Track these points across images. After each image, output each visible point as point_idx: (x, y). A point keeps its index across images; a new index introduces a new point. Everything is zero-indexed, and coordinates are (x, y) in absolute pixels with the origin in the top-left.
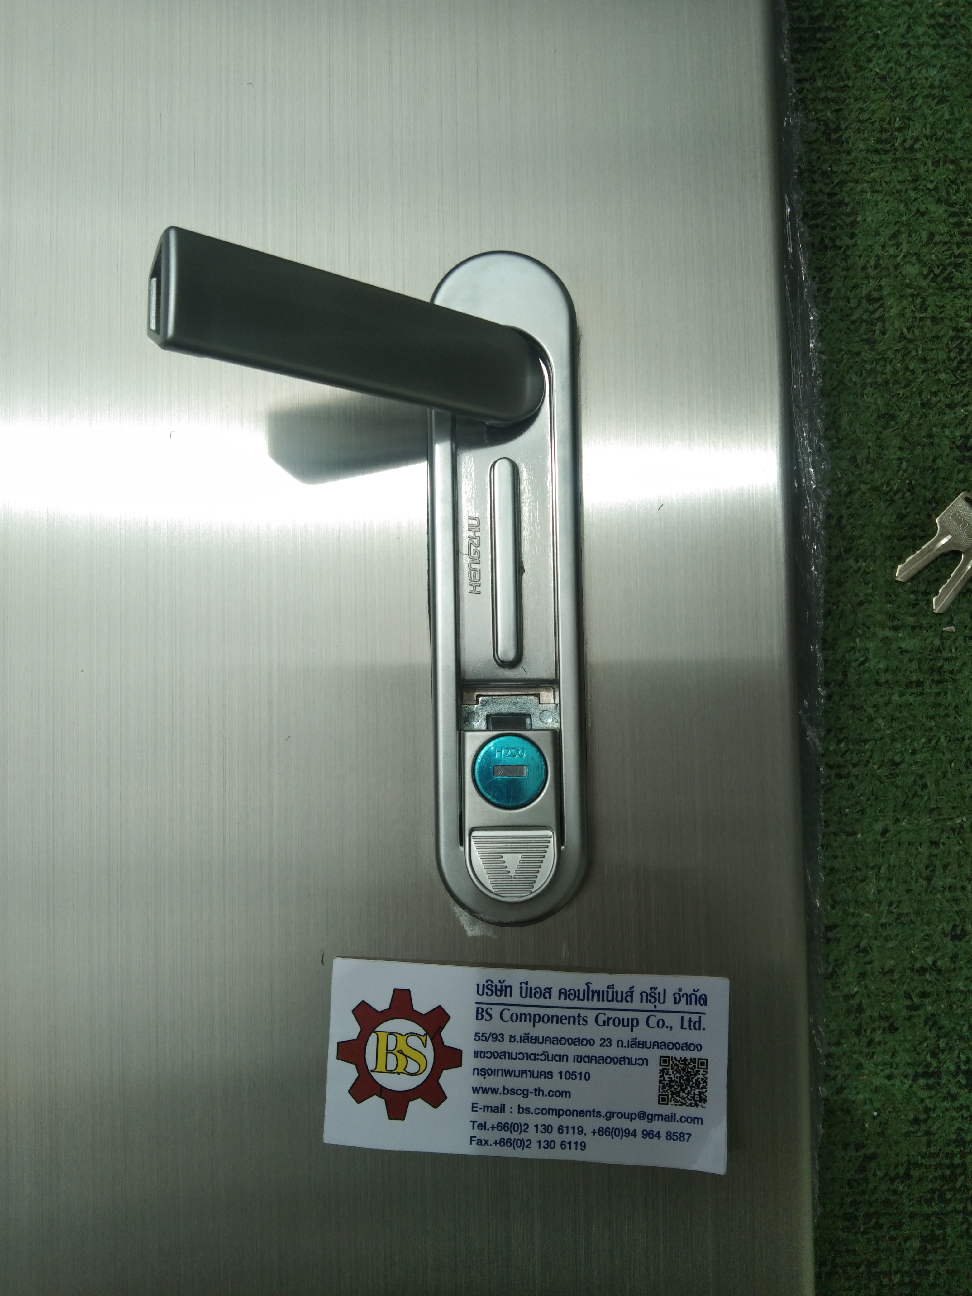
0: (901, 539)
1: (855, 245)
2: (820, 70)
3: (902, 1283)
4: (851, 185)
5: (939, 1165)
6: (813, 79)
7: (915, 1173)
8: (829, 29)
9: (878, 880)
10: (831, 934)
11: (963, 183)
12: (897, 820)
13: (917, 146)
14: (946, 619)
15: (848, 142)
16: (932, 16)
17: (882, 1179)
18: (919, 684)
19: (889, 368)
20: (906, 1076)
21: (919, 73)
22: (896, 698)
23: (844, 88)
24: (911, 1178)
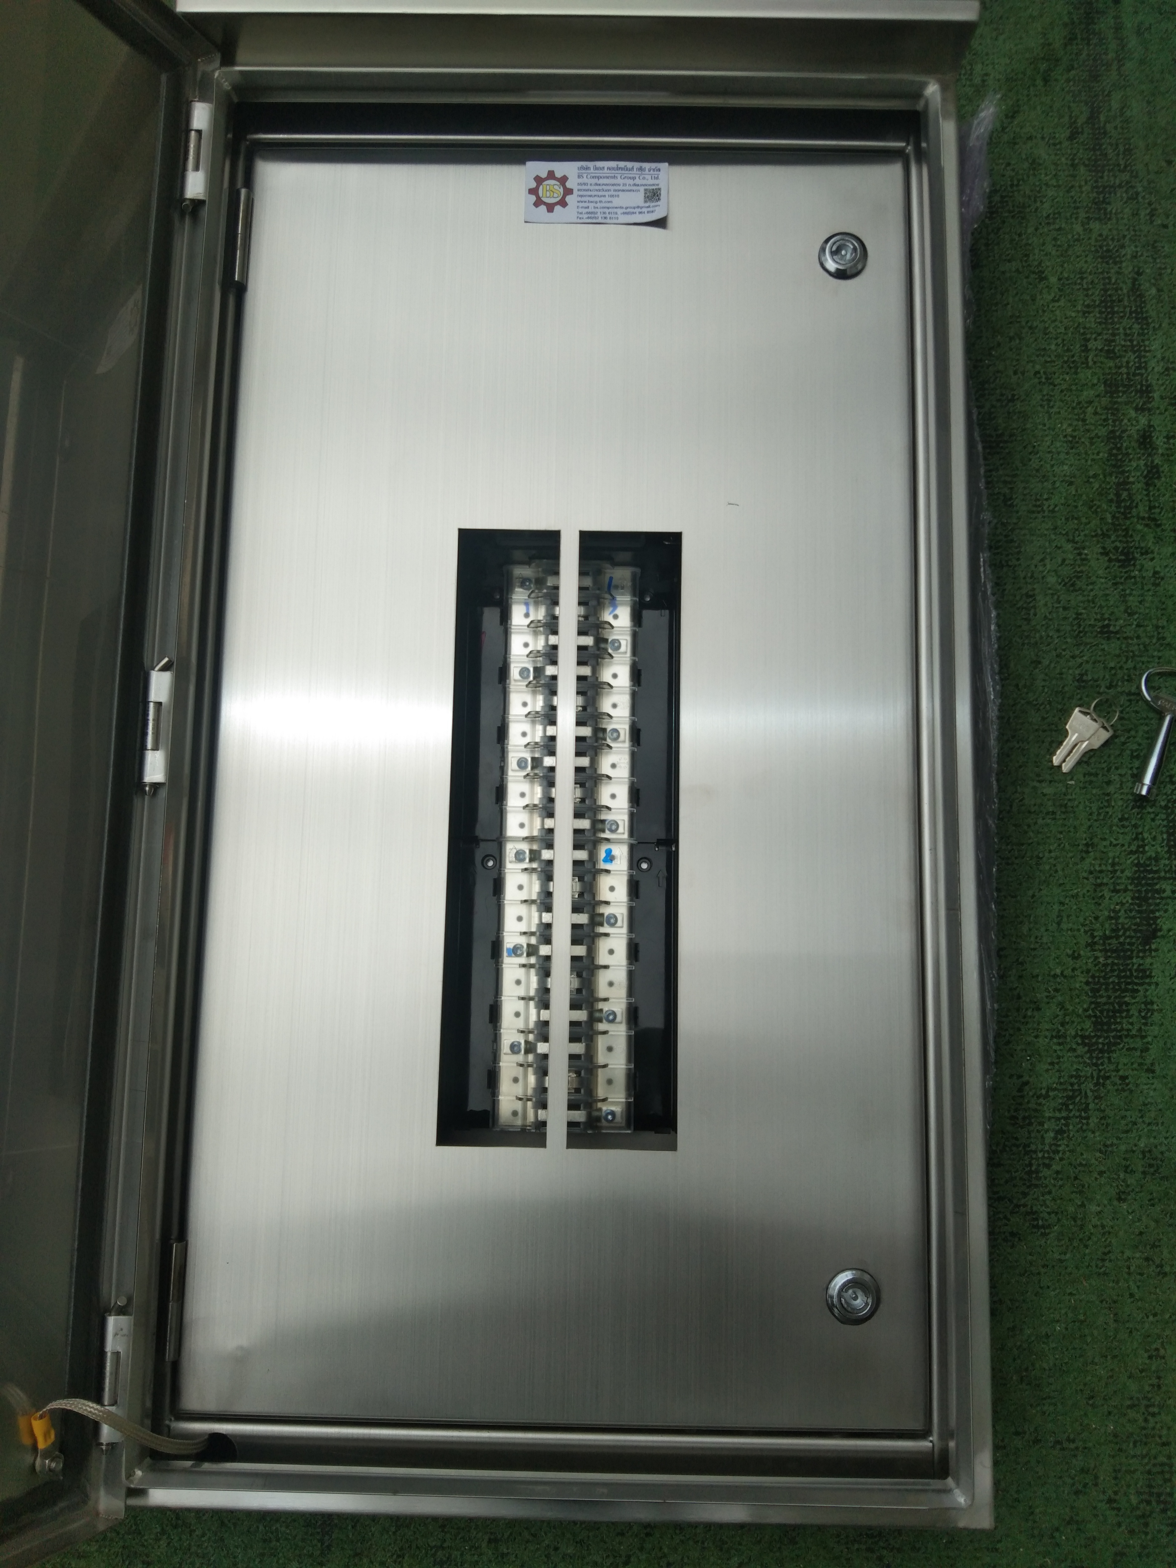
0: (1044, 731)
1: (1020, 565)
2: (1001, 465)
3: (1043, 1157)
4: (1018, 531)
5: (1066, 1090)
6: (997, 470)
7: (1051, 1094)
8: (1006, 442)
9: (1030, 923)
10: (1002, 953)
11: (1082, 531)
12: (1041, 890)
13: (1057, 509)
14: (1070, 777)
15: (1016, 506)
16: (1065, 436)
17: (1033, 1096)
18: (1053, 813)
19: (1038, 635)
20: (1046, 1037)
21: (1058, 468)
22: (1040, 821)
23: (1015, 476)
24: (1049, 1096)
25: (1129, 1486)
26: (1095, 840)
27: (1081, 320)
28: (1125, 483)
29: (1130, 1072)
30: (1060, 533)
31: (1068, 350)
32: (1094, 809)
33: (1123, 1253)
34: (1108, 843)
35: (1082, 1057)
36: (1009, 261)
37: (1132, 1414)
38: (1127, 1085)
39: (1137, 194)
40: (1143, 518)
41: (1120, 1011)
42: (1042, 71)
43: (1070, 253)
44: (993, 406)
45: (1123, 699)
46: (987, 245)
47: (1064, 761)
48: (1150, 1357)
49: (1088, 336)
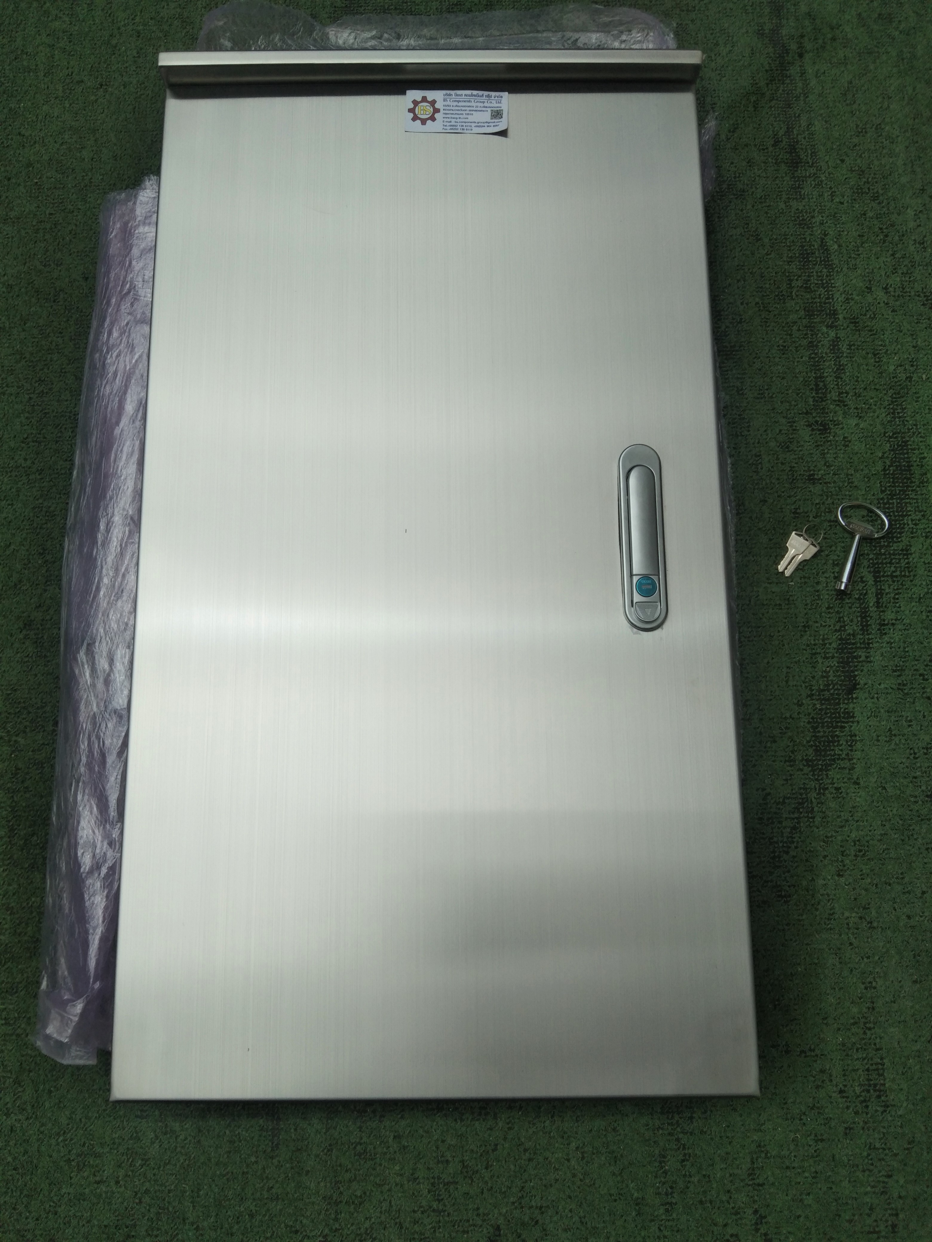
0: (771, 548)
1: (750, 434)
3: (783, 846)
4: (748, 411)
5: (797, 798)
6: (731, 370)
7: (787, 801)
8: (737, 351)
9: (767, 681)
10: (748, 703)
11: (793, 410)
12: (773, 658)
13: (774, 396)
14: (790, 580)
15: (746, 394)
16: (778, 346)
17: (774, 803)
18: (780, 605)
19: (764, 483)
20: (781, 761)
21: (774, 368)
22: (771, 611)
23: (744, 374)
24: (785, 803)
25: (853, 1080)
26: (810, 623)
27: (786, 267)
28: (821, 377)
29: (843, 785)
30: (777, 412)
31: (778, 288)
32: (808, 602)
33: (843, 914)
34: (819, 625)
35: (807, 774)
36: (735, 228)
37: (854, 1029)
38: (841, 793)
39: (822, 181)
40: (835, 401)
41: (833, 742)
42: (752, 101)
43: (776, 222)
44: (727, 327)
45: (826, 524)
46: (719, 217)
47: (786, 568)
48: (866, 988)
49: (792, 278)
